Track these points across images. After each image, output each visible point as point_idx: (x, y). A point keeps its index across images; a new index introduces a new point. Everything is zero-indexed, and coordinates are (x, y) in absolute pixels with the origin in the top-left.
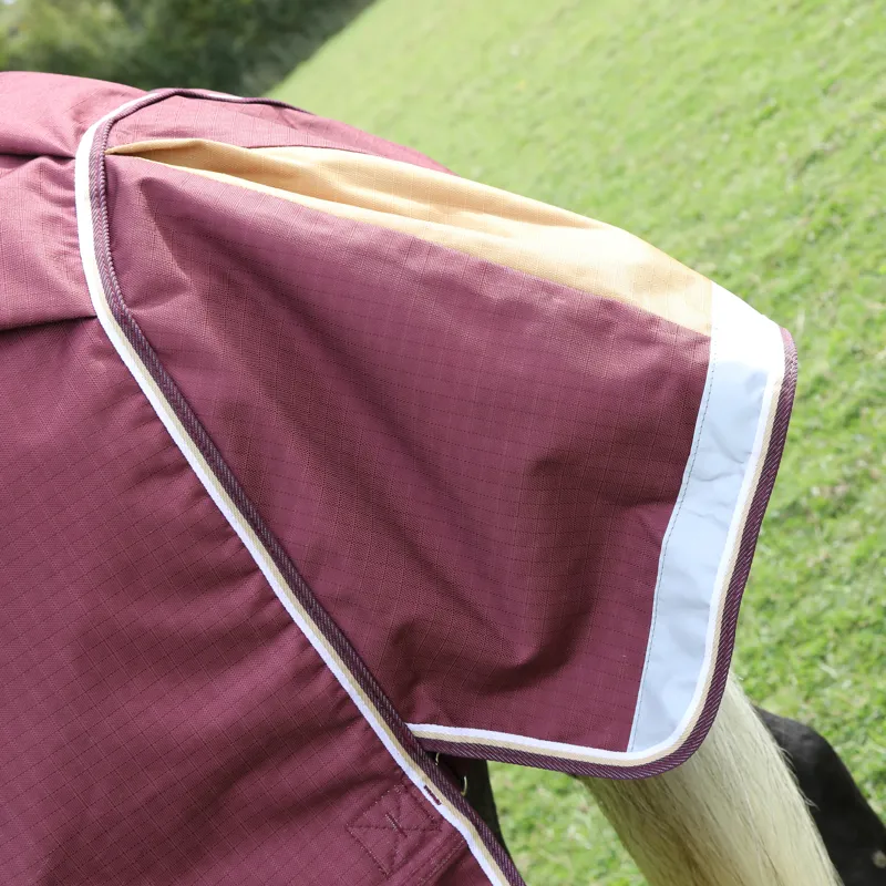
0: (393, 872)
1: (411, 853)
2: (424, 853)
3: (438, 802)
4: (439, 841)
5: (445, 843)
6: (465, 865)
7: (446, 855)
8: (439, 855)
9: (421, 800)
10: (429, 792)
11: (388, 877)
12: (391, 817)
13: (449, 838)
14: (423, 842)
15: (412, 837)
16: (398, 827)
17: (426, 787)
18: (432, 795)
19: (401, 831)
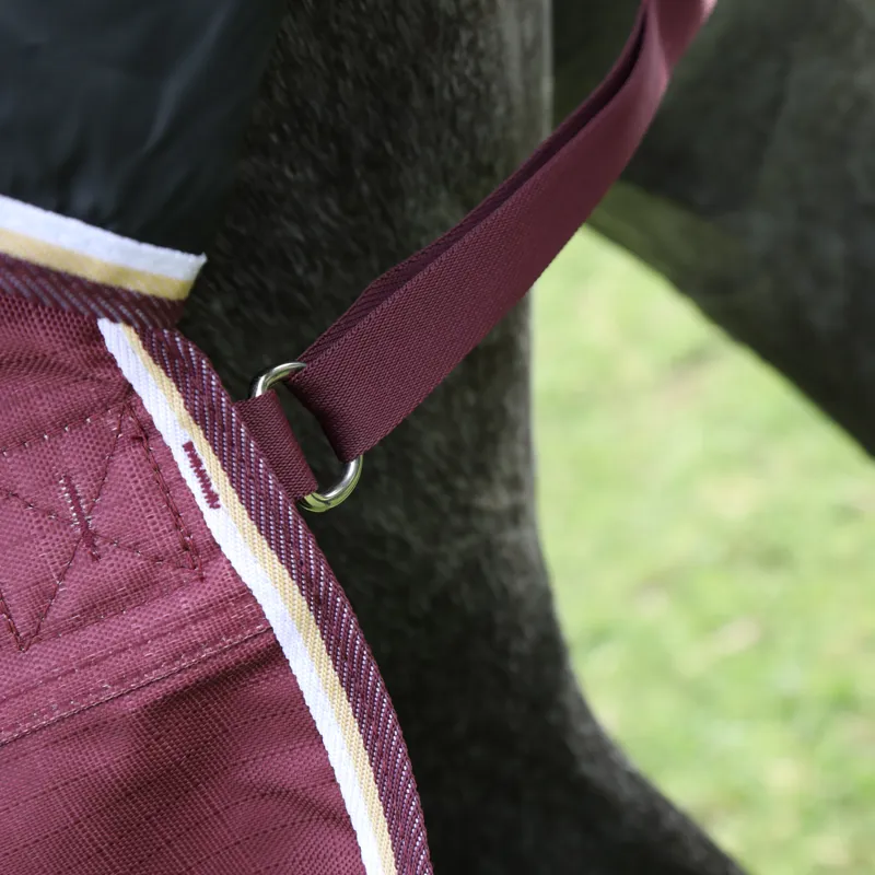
0: (36, 635)
1: (98, 608)
2: (136, 622)
3: (213, 499)
4: (186, 602)
5: (200, 616)
6: (263, 687)
7: (197, 647)
8: (174, 640)
9: (168, 476)
10: (196, 462)
11: (22, 644)
12: (73, 492)
13: (219, 606)
14: (141, 589)
15: (114, 567)
16: (85, 525)
17: (189, 447)
18: (201, 474)
19: (89, 536)
